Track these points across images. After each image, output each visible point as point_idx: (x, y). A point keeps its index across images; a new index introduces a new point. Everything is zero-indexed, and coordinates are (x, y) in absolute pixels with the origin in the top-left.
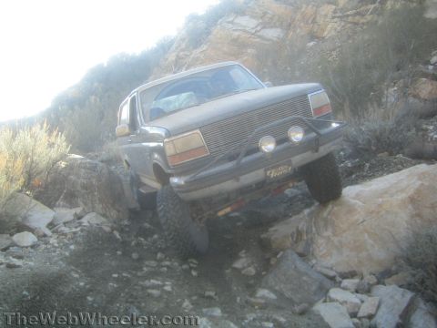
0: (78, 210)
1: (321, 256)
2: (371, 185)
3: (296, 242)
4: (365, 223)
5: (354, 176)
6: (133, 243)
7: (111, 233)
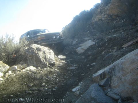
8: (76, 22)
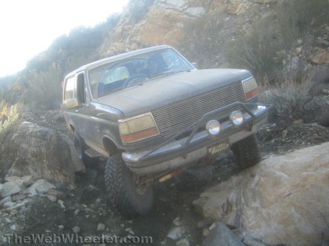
0: (27, 179)
1: (251, 228)
2: (294, 157)
3: (226, 213)
4: (291, 196)
5: (273, 141)
6: (76, 212)
7: (57, 202)
8: (61, 50)
